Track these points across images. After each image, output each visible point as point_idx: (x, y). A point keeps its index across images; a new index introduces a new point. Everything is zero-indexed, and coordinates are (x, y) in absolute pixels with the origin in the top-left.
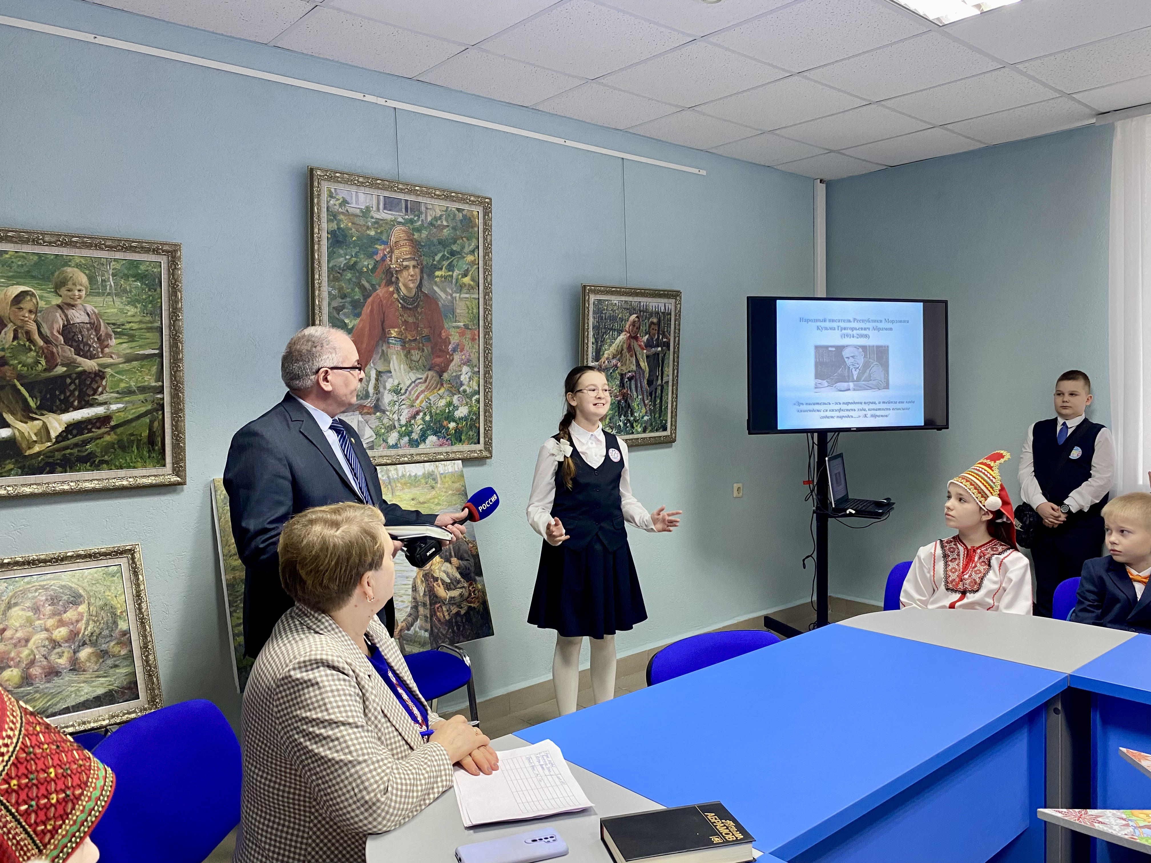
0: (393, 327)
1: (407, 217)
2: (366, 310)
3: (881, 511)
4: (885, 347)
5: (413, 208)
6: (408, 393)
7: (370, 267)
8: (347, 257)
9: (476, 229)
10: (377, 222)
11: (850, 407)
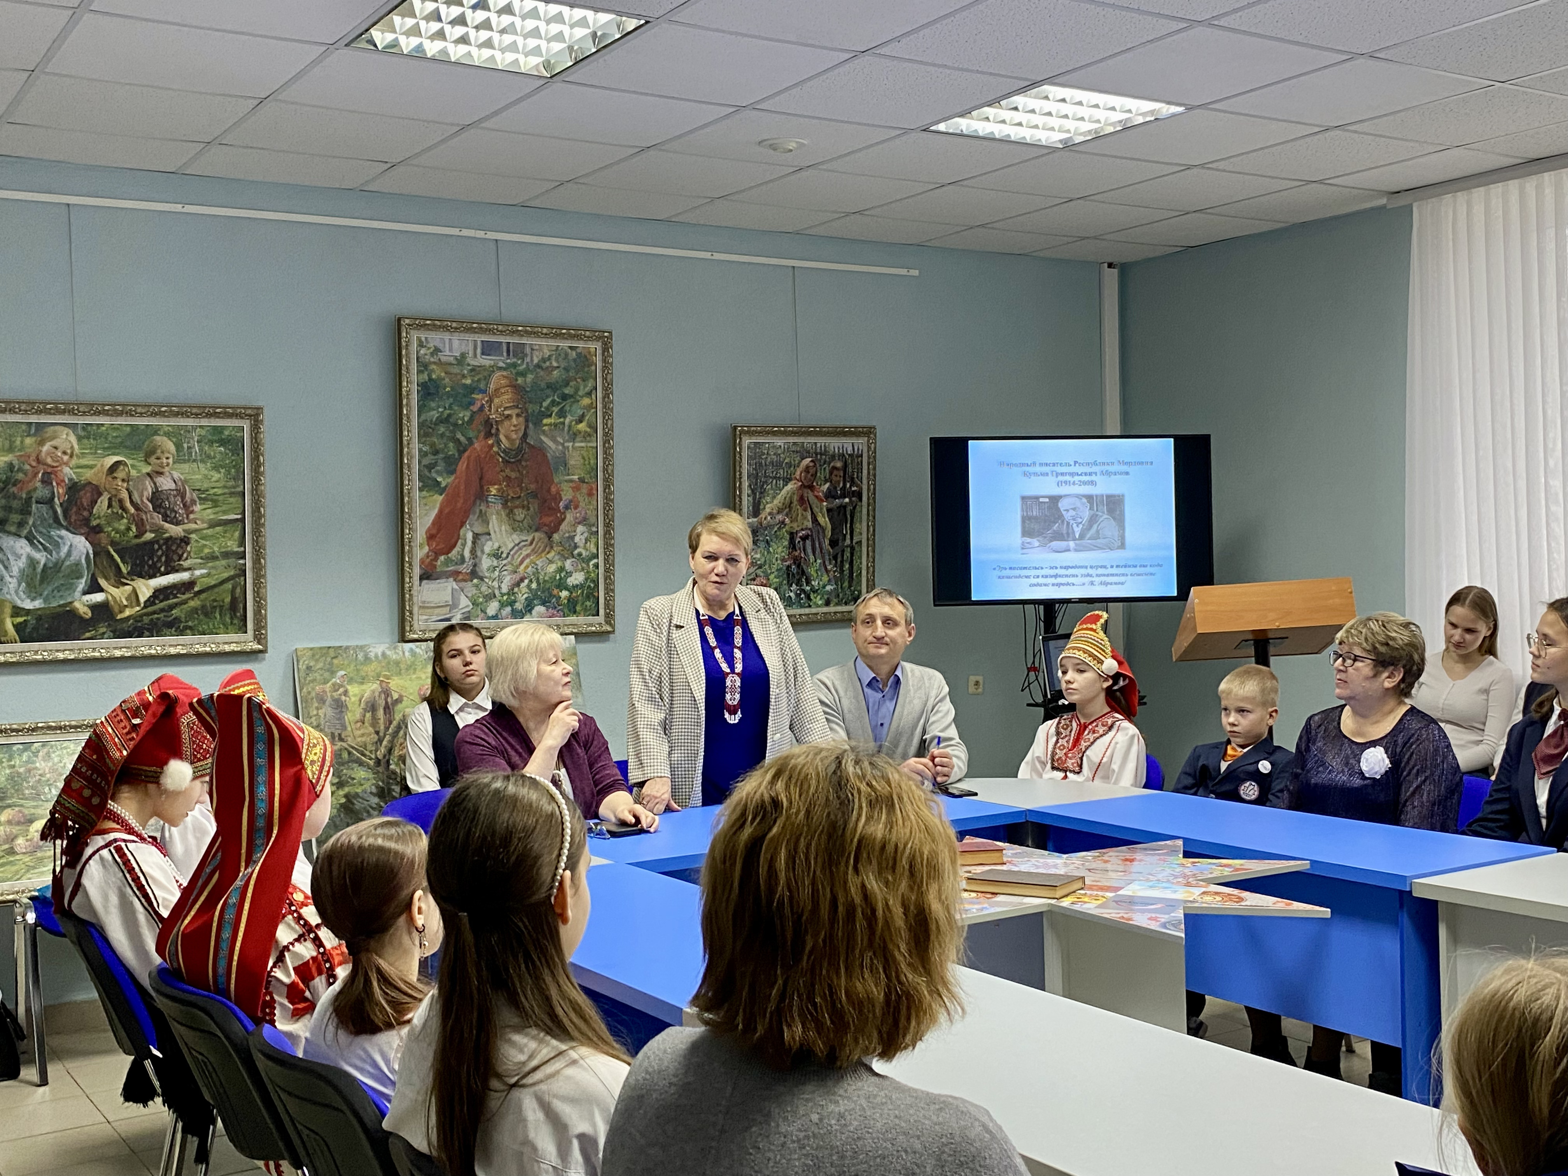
0: (495, 484)
1: (509, 361)
2: (462, 466)
4: (1119, 496)
5: (518, 351)
6: (510, 557)
7: (466, 419)
8: (440, 410)
9: (594, 368)
10: (474, 370)
11: (1071, 571)
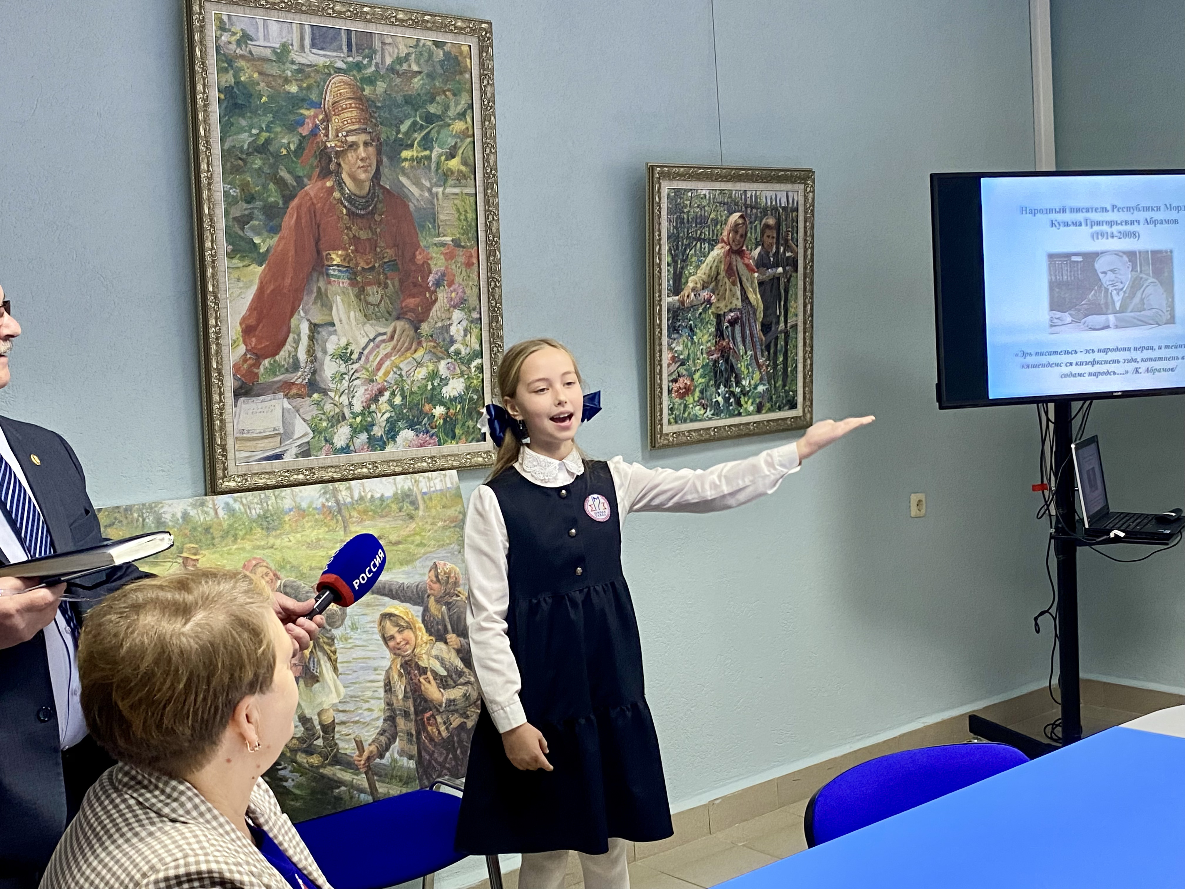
0: (336, 249)
1: (350, 59)
2: (289, 221)
3: (1168, 532)
4: (1166, 252)
5: (361, 44)
6: (363, 358)
7: (292, 147)
8: (254, 131)
9: (467, 76)
10: (302, 70)
11: (1111, 356)
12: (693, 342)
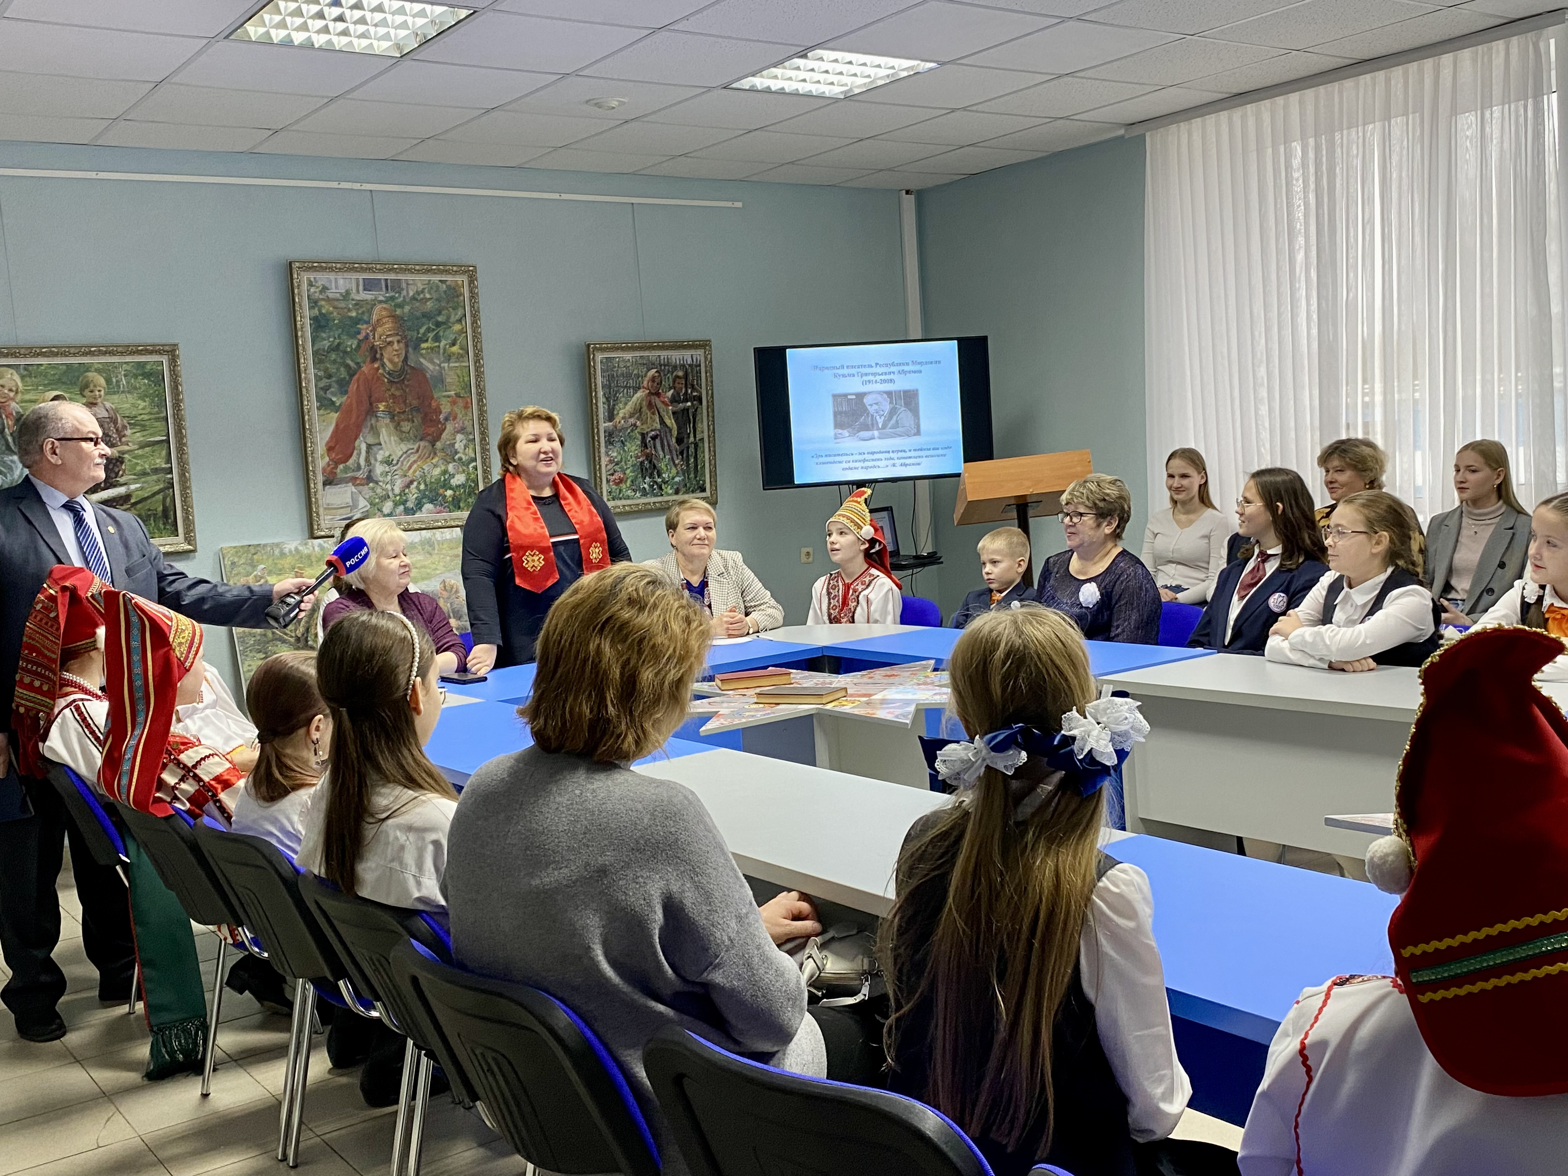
0: (381, 402)
1: (387, 295)
2: (353, 387)
4: (913, 391)
5: (396, 286)
6: (400, 463)
8: (331, 339)
9: (462, 298)
10: (358, 304)
11: (876, 456)
12: (624, 451)
